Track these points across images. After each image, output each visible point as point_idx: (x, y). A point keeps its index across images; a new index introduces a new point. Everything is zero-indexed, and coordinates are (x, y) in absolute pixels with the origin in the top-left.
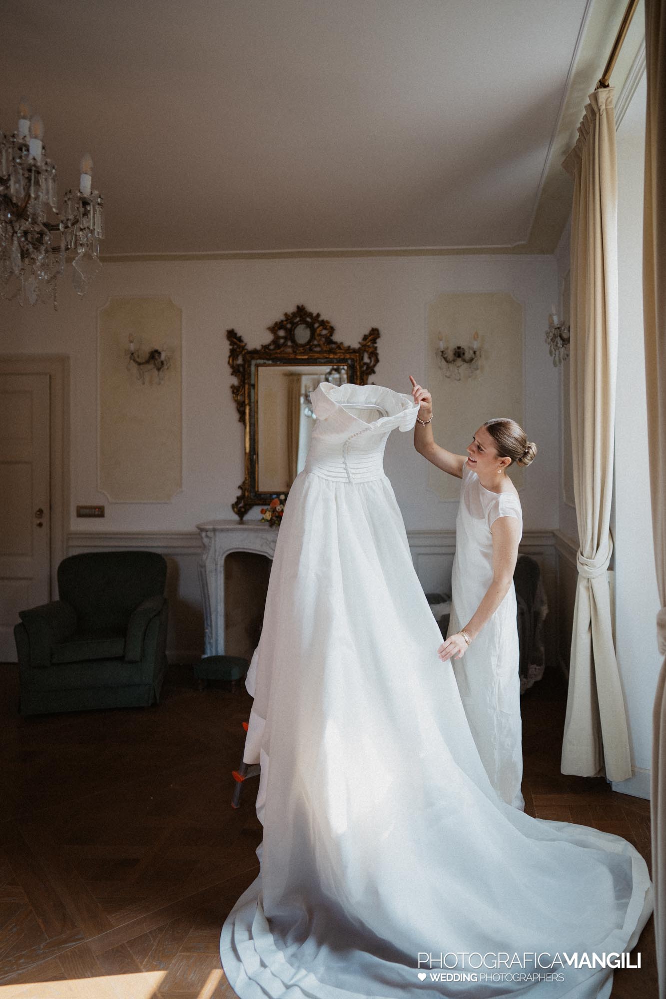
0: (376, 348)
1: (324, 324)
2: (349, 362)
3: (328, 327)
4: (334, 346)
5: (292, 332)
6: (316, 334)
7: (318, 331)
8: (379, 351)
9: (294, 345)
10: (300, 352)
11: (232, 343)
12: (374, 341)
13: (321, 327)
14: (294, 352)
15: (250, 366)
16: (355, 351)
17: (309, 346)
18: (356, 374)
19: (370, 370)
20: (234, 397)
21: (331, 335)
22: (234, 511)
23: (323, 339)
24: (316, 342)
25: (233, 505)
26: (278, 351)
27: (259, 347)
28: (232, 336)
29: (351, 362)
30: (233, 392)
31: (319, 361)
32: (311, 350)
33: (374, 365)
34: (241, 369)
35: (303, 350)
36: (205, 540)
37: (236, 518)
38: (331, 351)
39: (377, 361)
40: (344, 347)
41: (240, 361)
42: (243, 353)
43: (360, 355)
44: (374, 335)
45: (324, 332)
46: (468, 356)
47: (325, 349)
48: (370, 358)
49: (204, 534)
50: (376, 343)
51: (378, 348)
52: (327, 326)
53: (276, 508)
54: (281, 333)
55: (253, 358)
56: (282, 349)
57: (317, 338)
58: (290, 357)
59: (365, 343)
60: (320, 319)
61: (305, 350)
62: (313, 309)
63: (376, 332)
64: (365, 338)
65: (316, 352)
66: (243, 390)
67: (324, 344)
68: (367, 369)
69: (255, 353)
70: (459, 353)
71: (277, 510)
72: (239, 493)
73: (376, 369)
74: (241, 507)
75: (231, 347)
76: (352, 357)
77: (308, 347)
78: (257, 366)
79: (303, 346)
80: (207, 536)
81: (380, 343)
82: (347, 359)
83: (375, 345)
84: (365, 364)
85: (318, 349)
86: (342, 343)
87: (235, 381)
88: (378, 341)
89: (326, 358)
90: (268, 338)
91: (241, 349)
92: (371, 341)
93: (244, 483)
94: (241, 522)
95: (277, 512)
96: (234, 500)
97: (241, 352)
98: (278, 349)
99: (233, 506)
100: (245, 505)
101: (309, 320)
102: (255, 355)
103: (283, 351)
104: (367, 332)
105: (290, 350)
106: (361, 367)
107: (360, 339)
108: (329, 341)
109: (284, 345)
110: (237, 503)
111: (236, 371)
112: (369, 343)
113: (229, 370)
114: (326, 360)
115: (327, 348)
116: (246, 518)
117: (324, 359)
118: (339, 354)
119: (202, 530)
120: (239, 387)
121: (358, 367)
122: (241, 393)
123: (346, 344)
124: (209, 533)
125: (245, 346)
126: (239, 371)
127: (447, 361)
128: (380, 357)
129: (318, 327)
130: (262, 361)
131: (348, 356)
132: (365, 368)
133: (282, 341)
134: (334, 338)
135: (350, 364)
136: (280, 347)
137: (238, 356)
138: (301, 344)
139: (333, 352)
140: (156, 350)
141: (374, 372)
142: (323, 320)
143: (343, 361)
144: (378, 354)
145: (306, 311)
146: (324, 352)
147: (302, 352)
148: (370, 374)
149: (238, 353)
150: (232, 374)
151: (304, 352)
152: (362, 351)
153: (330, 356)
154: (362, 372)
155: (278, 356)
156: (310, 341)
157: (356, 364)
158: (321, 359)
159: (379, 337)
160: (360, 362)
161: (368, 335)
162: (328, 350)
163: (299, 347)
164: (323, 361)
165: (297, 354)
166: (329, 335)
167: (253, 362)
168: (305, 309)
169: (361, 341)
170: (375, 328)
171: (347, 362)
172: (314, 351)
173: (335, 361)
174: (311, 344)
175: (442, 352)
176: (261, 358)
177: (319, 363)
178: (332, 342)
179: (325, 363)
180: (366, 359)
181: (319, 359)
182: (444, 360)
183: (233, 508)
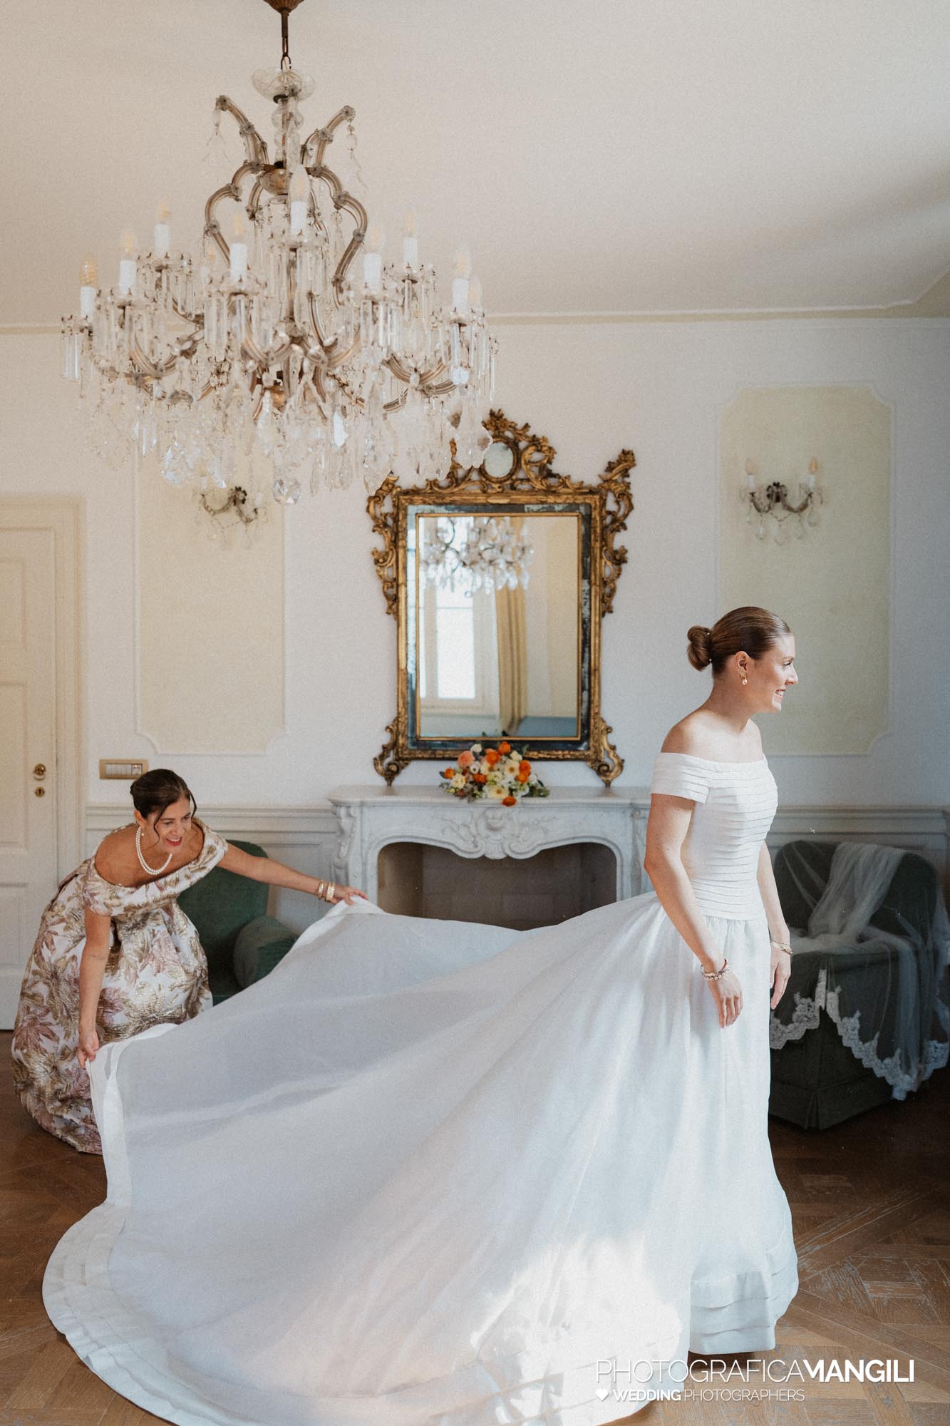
0: (628, 486)
1: (535, 442)
2: (582, 509)
3: (544, 449)
4: (552, 481)
6: (523, 462)
7: (526, 456)
8: (633, 491)
9: (484, 479)
10: (494, 491)
12: (625, 473)
13: (534, 448)
14: (484, 492)
15: (405, 516)
16: (592, 492)
17: (510, 482)
18: (595, 532)
19: (618, 524)
20: (377, 571)
21: (550, 462)
22: (377, 770)
23: (536, 470)
24: (521, 475)
25: (375, 759)
26: (456, 490)
27: (422, 485)
29: (586, 509)
30: (377, 562)
31: (528, 508)
32: (513, 488)
33: (626, 516)
34: (390, 522)
35: (499, 487)
36: (345, 822)
37: (382, 782)
38: (549, 491)
39: (631, 507)
40: (572, 484)
41: (388, 508)
42: (394, 492)
43: (601, 498)
44: (625, 461)
45: (537, 457)
46: (795, 499)
47: (539, 486)
48: (618, 502)
49: (342, 811)
50: (628, 476)
51: (631, 486)
52: (542, 447)
53: (468, 767)
55: (412, 502)
56: (462, 486)
57: (524, 466)
58: (478, 501)
59: (609, 476)
60: (530, 433)
61: (503, 490)
62: (517, 416)
63: (629, 457)
64: (610, 467)
65: (523, 492)
66: (394, 559)
67: (536, 478)
68: (614, 521)
69: (414, 492)
70: (776, 494)
71: (471, 768)
72: (386, 738)
73: (628, 522)
74: (390, 764)
76: (587, 501)
77: (508, 482)
78: (418, 515)
79: (500, 481)
80: (349, 815)
81: (636, 477)
82: (578, 505)
83: (627, 480)
84: (609, 513)
85: (525, 486)
86: (568, 477)
87: (379, 542)
88: (631, 472)
89: (542, 503)
90: (439, 468)
91: (390, 486)
92: (620, 472)
93: (397, 720)
94: (390, 790)
95: (472, 774)
96: (378, 751)
97: (391, 491)
98: (456, 487)
99: (376, 761)
100: (398, 759)
101: (509, 434)
102: (416, 498)
103: (463, 489)
104: (614, 458)
105: (475, 488)
106: (603, 518)
107: (600, 468)
108: (546, 473)
110: (382, 757)
111: (380, 525)
112: (617, 477)
113: (370, 524)
114: (541, 506)
115: (542, 484)
116: (398, 781)
117: (538, 504)
118: (565, 496)
119: (337, 804)
120: (387, 554)
121: (598, 518)
122: (390, 564)
123: (575, 479)
124: (352, 811)
125: (395, 481)
126: (385, 525)
127: (759, 510)
128: (634, 501)
129: (527, 448)
130: (427, 508)
131: (580, 499)
132: (609, 520)
134: (555, 468)
135: (584, 514)
136: (459, 482)
137: (384, 498)
138: (498, 478)
139: (554, 492)
140: (240, 489)
141: (625, 528)
142: (534, 436)
143: (571, 508)
144: (631, 495)
145: (505, 420)
146: (537, 492)
147: (498, 492)
148: (619, 531)
149: (385, 494)
150: (374, 531)
151: (502, 492)
152: (603, 491)
153: (549, 501)
154: (604, 528)
155: (456, 498)
156: (511, 474)
157: (595, 514)
158: (532, 504)
159: (635, 465)
160: (601, 510)
161: (615, 462)
162: (544, 488)
163: (493, 482)
164: (535, 508)
165: (489, 496)
166: (545, 461)
167: (412, 510)
168: (504, 417)
169: (603, 473)
170: (627, 449)
171: (578, 509)
172: (520, 490)
173: (557, 508)
174: (514, 477)
175: (753, 494)
176: (424, 503)
177: (529, 512)
178: (550, 474)
179: (538, 511)
180: (611, 505)
181: (527, 504)
182: (753, 507)
183: (375, 765)
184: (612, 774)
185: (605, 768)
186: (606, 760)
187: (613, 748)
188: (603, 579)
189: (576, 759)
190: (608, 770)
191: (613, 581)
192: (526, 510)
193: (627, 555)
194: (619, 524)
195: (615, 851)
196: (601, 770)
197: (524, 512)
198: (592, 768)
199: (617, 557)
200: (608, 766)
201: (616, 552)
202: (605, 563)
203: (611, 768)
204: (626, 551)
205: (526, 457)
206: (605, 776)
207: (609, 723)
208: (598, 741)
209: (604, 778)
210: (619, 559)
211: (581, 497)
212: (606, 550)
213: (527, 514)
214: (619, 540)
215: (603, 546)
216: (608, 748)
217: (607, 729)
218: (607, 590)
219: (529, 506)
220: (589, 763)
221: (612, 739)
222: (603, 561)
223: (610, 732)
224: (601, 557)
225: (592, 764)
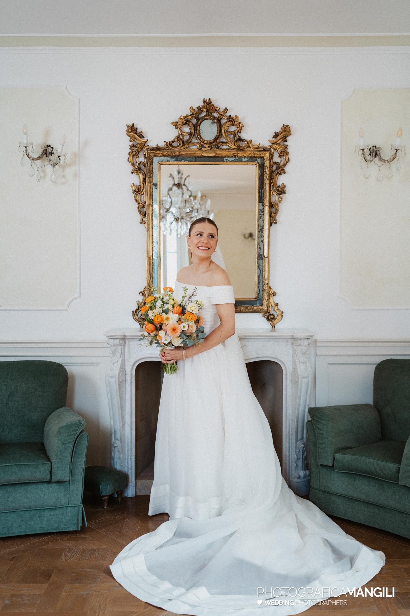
0: (286, 147)
1: (232, 120)
2: (259, 160)
3: (236, 123)
5: (198, 128)
6: (223, 132)
8: (289, 150)
9: (201, 142)
10: (206, 149)
11: (132, 139)
12: (285, 139)
13: (229, 123)
14: (200, 149)
15: (152, 164)
16: (265, 150)
17: (215, 143)
18: (266, 174)
20: (135, 197)
21: (240, 132)
22: (134, 319)
23: (231, 136)
24: (223, 140)
26: (182, 149)
27: (162, 144)
28: (133, 130)
29: (261, 160)
30: (134, 191)
31: (226, 159)
32: (217, 147)
33: (285, 165)
34: (143, 168)
35: (209, 147)
38: (239, 149)
39: (288, 160)
40: (253, 145)
41: (142, 159)
42: (145, 149)
43: (270, 154)
44: (285, 132)
45: (233, 129)
46: (386, 155)
47: (233, 146)
48: (280, 157)
50: (287, 141)
51: (288, 147)
54: (186, 129)
55: (156, 155)
56: (187, 146)
57: (224, 134)
58: (196, 155)
59: (275, 140)
60: (228, 114)
61: (211, 148)
62: (220, 103)
63: (287, 129)
64: (276, 135)
65: (223, 150)
66: (145, 190)
67: (232, 141)
68: (277, 169)
69: (157, 150)
70: (375, 152)
72: (140, 299)
73: (286, 169)
75: (131, 143)
76: (262, 156)
78: (160, 164)
79: (210, 143)
81: (291, 142)
82: (256, 158)
83: (286, 143)
84: (275, 163)
85: (225, 146)
86: (251, 141)
87: (137, 179)
88: (288, 138)
89: (235, 156)
90: (171, 134)
91: (142, 145)
92: (282, 138)
93: (144, 288)
96: (135, 307)
97: (143, 149)
98: (182, 146)
99: (134, 313)
101: (215, 115)
103: (188, 148)
104: (278, 130)
105: (194, 147)
106: (271, 166)
107: (270, 136)
108: (238, 138)
109: (189, 142)
110: (137, 311)
111: (138, 170)
112: (279, 141)
113: (130, 168)
114: (234, 158)
115: (235, 145)
117: (232, 157)
118: (249, 152)
120: (141, 186)
121: (268, 166)
122: (143, 193)
123: (256, 142)
125: (146, 142)
126: (140, 170)
128: (290, 156)
129: (226, 123)
130: (165, 159)
131: (257, 155)
132: (274, 168)
133: (186, 138)
134: (243, 135)
135: (260, 163)
136: (185, 143)
137: (139, 153)
138: (208, 141)
139: (242, 150)
140: (50, 146)
141: (285, 173)
142: (230, 116)
143: (252, 159)
144: (288, 152)
145: (213, 105)
146: (232, 150)
147: (208, 150)
148: (280, 174)
149: (139, 150)
150: (132, 173)
151: (210, 150)
152: (272, 150)
153: (239, 155)
154: (272, 172)
155: (183, 152)
156: (217, 138)
157: (267, 164)
158: (229, 157)
159: (291, 134)
160: (271, 161)
161: (279, 132)
162: (236, 147)
163: (205, 143)
164: (231, 159)
165: (203, 151)
166: (237, 131)
167: (156, 160)
168: (212, 103)
169: (271, 139)
170: (286, 124)
171: (257, 160)
172: (221, 149)
173: (244, 160)
174: (218, 141)
175: (363, 150)
176: (163, 155)
177: (227, 161)
178: (240, 140)
179: (232, 161)
180: (276, 159)
181: (226, 157)
182: (363, 158)
183: (134, 315)
184: (276, 320)
185: (272, 317)
186: (272, 312)
187: (277, 305)
188: (271, 203)
189: (255, 311)
190: (274, 318)
191: (277, 204)
192: (225, 160)
193: (285, 189)
194: (280, 169)
195: (282, 365)
196: (270, 318)
197: (224, 162)
198: (264, 316)
199: (280, 189)
200: (273, 315)
201: (279, 186)
202: (273, 193)
203: (275, 317)
204: (285, 186)
205: (225, 128)
206: (272, 321)
207: (274, 290)
208: (268, 301)
209: (271, 323)
210: (281, 191)
211: (258, 153)
212: (273, 185)
213: (225, 163)
214: (281, 180)
215: (271, 183)
216: (273, 305)
217: (273, 293)
218: (274, 210)
219: (227, 158)
220: (262, 314)
221: (276, 299)
222: (271, 192)
223: (275, 295)
224: (270, 190)
225: (264, 314)
